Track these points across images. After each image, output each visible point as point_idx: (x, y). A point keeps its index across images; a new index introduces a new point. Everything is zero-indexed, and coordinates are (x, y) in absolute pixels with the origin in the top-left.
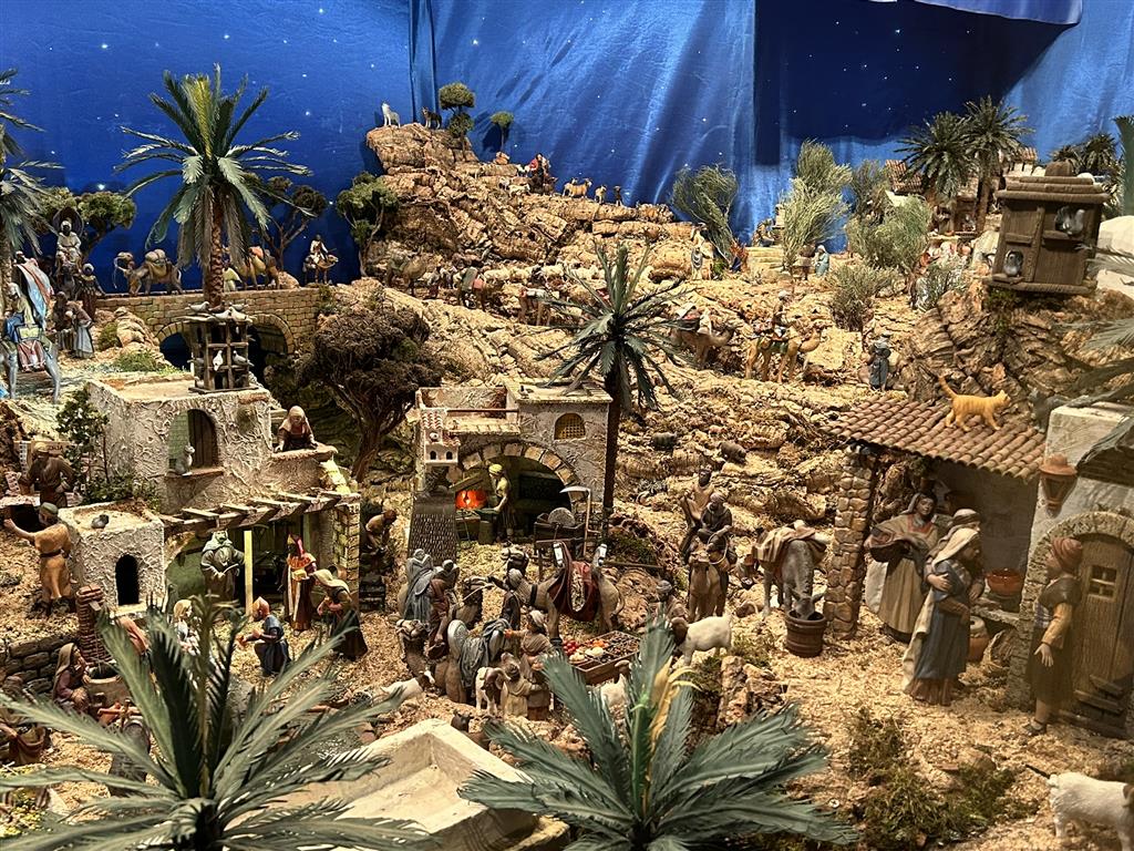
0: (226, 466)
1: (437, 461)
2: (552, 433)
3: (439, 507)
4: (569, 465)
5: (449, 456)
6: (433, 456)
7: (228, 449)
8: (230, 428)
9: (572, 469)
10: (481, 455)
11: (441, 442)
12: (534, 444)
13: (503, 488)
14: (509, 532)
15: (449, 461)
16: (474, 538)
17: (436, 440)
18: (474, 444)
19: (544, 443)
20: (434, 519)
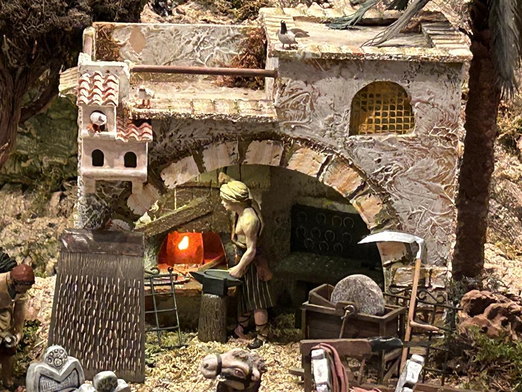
1: (104, 170)
2: (344, 122)
3: (112, 264)
4: (379, 187)
5: (130, 161)
6: (98, 159)
9: (385, 197)
10: (199, 161)
11: (113, 133)
12: (308, 143)
13: (247, 229)
14: (259, 317)
15: (130, 171)
16: (189, 326)
17: (103, 128)
18: (184, 138)
19: (327, 141)
20: (100, 286)
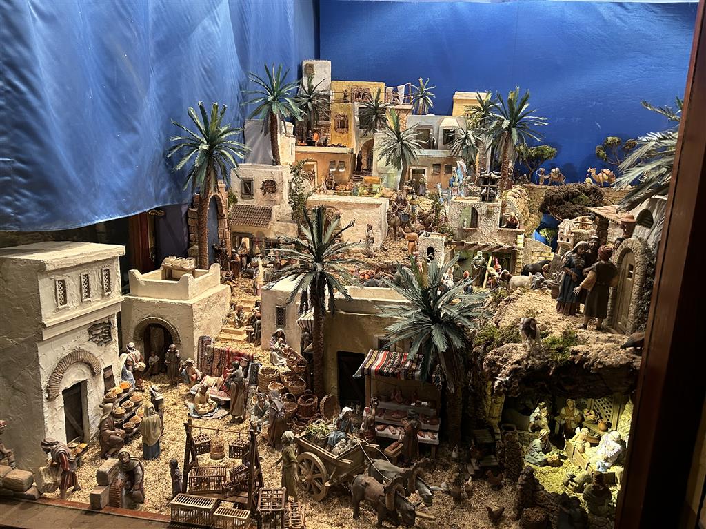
0: (480, 229)
1: (562, 242)
5: (568, 240)
6: (561, 239)
7: (481, 222)
8: (483, 215)
11: (565, 234)
17: (562, 232)
